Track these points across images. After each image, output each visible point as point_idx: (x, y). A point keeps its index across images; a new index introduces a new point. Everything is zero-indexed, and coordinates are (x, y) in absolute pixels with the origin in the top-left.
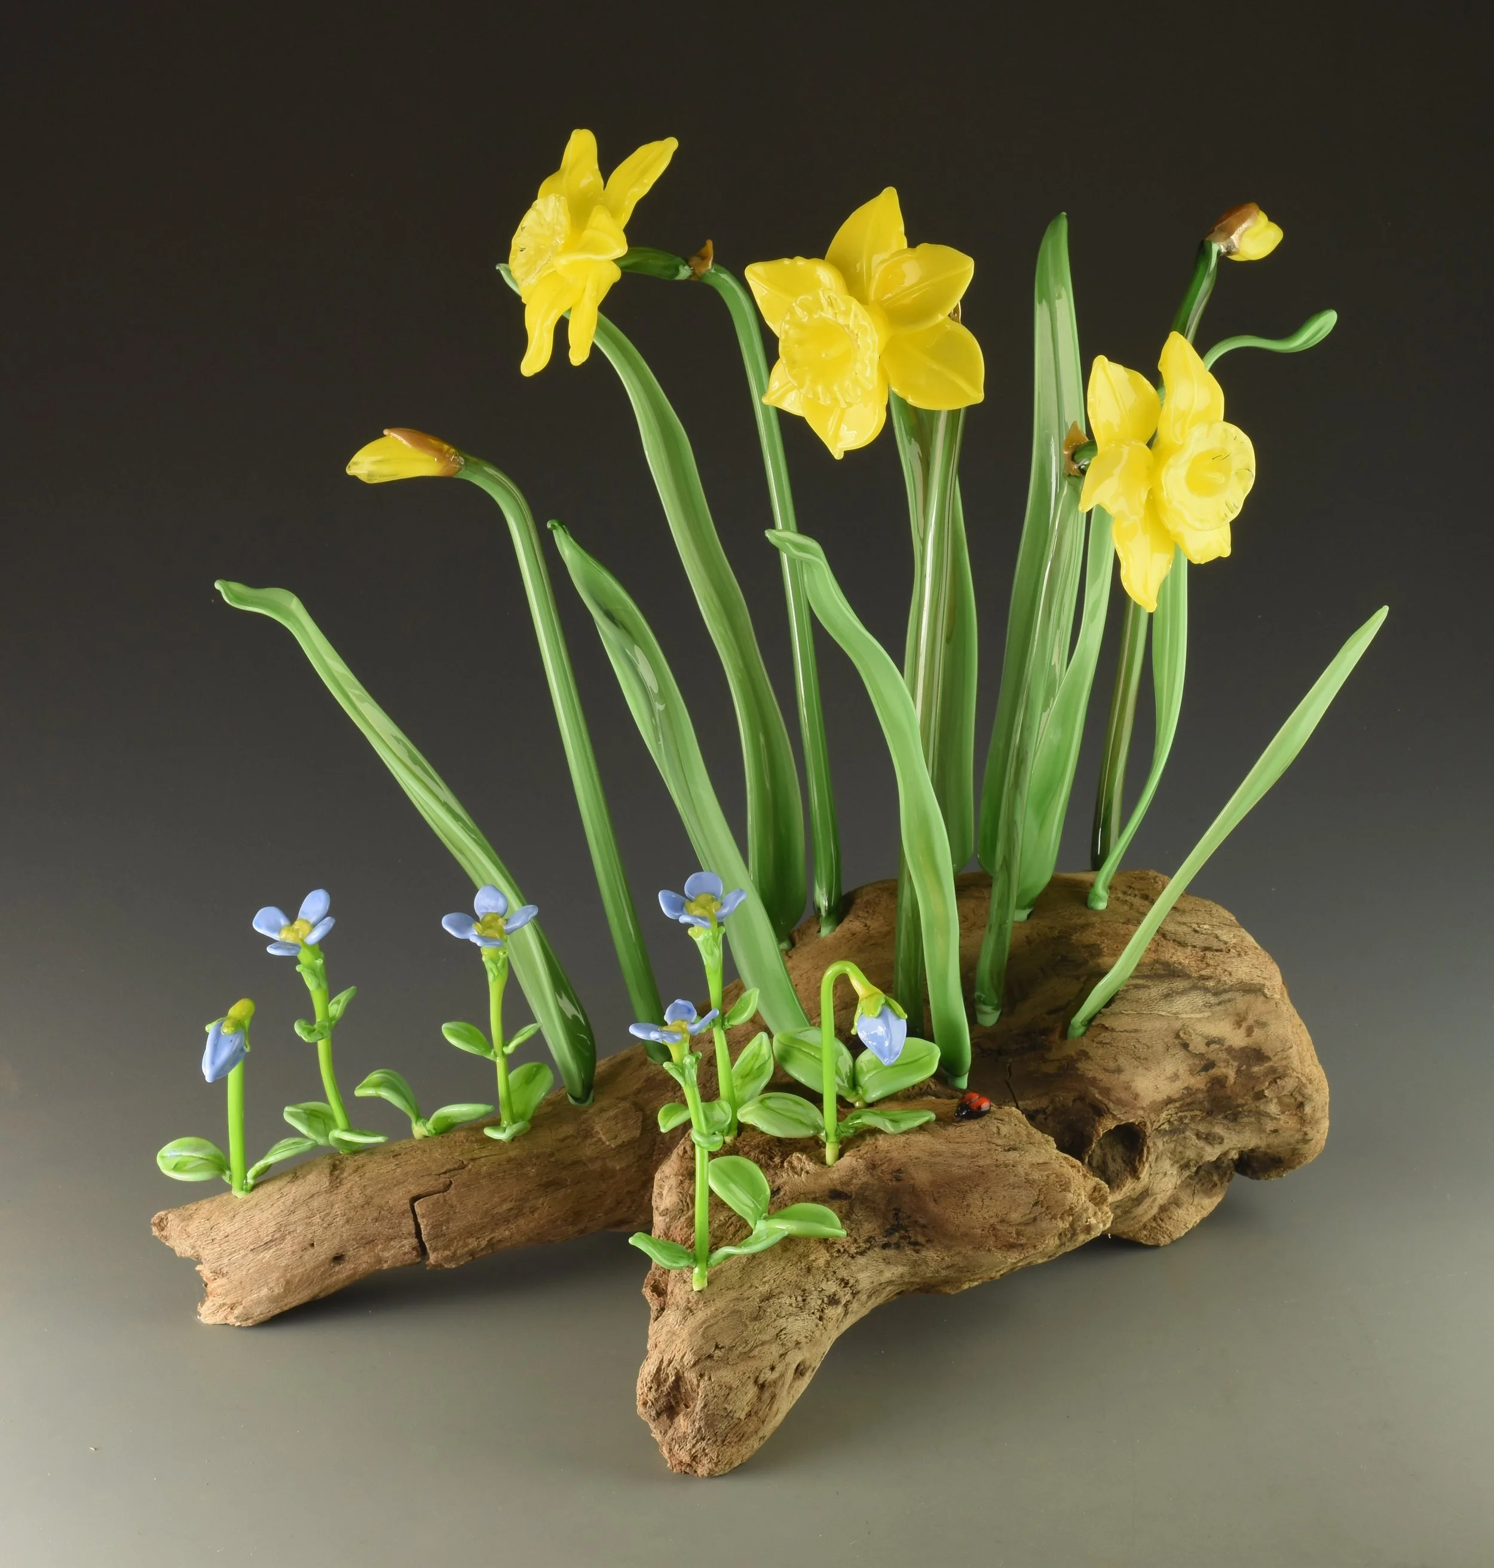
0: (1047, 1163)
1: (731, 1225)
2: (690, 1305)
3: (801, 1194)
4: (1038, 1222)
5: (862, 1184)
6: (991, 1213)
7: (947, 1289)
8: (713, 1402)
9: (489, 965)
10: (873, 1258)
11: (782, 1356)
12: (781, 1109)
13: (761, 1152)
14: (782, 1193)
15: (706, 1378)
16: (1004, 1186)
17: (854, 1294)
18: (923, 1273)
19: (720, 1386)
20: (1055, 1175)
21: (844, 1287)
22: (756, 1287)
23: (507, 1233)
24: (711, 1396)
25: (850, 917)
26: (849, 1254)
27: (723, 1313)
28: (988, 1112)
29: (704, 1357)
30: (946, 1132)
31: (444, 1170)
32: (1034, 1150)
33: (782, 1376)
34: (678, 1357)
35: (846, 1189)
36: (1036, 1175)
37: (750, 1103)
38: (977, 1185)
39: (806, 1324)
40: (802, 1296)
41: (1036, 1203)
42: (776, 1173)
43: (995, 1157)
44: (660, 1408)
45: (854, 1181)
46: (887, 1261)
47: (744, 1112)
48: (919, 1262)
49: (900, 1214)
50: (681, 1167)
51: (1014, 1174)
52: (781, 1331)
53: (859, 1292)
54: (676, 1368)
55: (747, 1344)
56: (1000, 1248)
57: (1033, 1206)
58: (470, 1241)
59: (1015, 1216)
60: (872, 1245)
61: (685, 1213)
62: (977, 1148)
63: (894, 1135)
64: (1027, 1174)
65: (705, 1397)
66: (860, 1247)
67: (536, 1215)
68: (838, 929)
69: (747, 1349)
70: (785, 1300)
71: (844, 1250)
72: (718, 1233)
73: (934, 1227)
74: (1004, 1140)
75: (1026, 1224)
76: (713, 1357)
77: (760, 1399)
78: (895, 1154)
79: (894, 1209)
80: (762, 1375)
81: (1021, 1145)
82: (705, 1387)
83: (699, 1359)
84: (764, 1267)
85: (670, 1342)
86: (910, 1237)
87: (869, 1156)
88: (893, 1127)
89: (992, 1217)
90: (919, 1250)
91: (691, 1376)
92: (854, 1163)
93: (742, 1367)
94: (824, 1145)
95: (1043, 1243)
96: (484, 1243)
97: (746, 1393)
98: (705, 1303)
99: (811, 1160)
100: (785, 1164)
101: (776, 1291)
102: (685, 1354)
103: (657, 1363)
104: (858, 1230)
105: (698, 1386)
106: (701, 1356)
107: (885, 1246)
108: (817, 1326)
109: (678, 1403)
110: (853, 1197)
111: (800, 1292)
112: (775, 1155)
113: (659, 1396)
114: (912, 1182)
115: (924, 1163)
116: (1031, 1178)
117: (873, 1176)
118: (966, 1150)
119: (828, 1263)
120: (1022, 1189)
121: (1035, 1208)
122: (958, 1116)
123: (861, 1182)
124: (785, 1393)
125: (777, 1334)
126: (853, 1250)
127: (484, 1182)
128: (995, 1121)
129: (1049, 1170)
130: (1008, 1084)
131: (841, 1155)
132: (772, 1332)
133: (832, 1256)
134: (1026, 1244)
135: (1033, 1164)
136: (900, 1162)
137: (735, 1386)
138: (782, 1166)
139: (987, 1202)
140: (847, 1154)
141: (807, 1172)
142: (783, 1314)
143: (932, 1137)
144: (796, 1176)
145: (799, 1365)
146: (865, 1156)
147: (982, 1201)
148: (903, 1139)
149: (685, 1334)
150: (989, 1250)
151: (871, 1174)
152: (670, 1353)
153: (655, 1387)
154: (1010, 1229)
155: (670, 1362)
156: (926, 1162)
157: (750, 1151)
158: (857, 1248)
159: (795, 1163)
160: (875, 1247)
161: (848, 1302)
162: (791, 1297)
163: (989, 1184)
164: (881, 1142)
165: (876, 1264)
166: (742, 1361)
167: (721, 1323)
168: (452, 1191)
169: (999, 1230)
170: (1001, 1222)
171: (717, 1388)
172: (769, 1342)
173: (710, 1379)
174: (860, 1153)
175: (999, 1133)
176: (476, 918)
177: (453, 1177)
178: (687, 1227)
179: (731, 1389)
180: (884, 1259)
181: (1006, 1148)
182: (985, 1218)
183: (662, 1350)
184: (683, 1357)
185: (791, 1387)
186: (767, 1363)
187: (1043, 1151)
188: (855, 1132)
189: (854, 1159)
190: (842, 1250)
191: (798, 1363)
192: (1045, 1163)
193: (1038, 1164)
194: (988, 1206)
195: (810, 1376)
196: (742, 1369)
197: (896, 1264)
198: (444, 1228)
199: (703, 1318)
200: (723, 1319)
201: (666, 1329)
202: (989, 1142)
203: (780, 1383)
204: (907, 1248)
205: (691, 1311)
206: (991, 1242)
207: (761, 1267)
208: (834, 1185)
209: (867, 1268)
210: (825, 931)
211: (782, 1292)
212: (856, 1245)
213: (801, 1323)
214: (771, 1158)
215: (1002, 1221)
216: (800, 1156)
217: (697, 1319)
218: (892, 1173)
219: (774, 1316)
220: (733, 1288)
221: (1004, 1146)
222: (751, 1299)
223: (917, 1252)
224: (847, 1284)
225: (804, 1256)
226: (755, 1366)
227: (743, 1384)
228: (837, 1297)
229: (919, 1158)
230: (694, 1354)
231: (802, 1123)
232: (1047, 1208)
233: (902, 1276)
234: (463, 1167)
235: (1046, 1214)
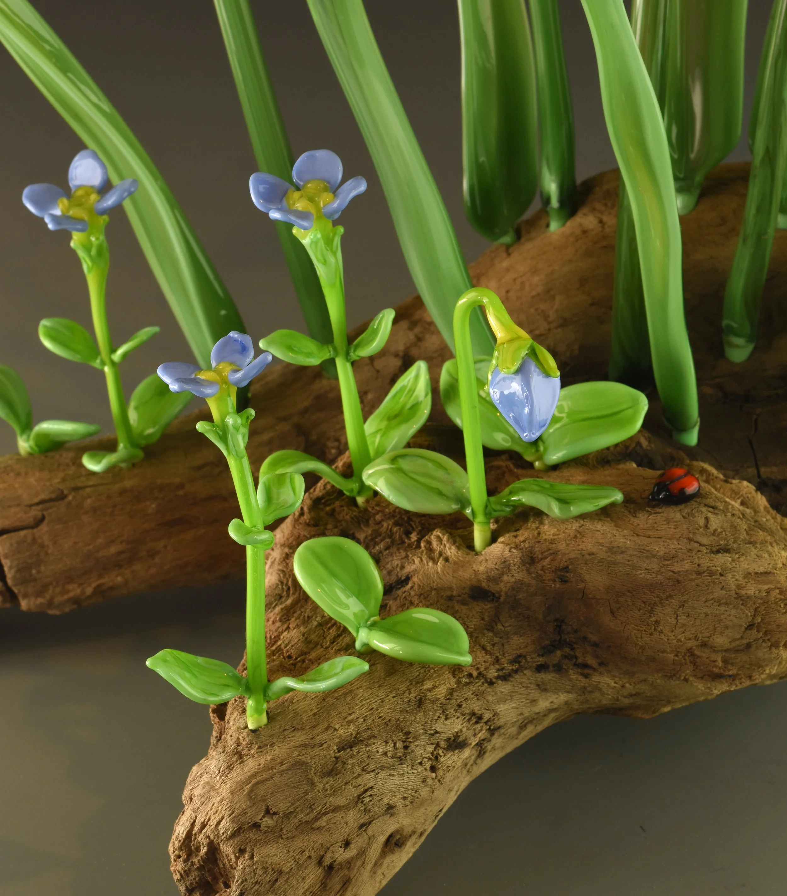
0: (770, 573)
1: (332, 626)
2: (240, 748)
3: (432, 589)
4: (753, 649)
5: (515, 582)
6: (688, 634)
7: (640, 714)
8: (253, 891)
9: (81, 254)
10: (521, 683)
11: (363, 826)
12: (415, 473)
13: (396, 524)
14: (410, 585)
15: (247, 856)
16: (706, 601)
17: (492, 732)
18: (597, 701)
19: (265, 869)
20: (778, 591)
21: (477, 723)
22: (335, 729)
23: (119, 579)
24: (251, 881)
25: (585, 210)
26: (486, 679)
27: (282, 764)
28: (697, 495)
29: (246, 826)
30: (635, 520)
31: (36, 500)
32: (754, 552)
33: (362, 853)
34: (213, 822)
35: (493, 588)
36: (751, 590)
37: (378, 461)
38: (670, 596)
39: (406, 780)
40: (403, 742)
41: (750, 625)
42: (407, 556)
43: (696, 561)
44: (191, 884)
45: (505, 578)
46: (542, 688)
47: (371, 471)
48: (589, 689)
49: (564, 627)
50: (292, 534)
51: (720, 586)
52: (365, 791)
53: (499, 728)
54: (208, 837)
55: (312, 810)
56: (702, 678)
57: (746, 629)
58: (70, 587)
59: (720, 641)
60: (521, 666)
61: (283, 599)
62: (672, 546)
63: (564, 521)
64: (739, 587)
65: (242, 882)
66: (503, 669)
67: (157, 560)
68: (569, 224)
69: (312, 816)
70: (379, 747)
71: (480, 674)
72: (313, 637)
73: (609, 647)
74: (712, 538)
75: (737, 651)
76: (260, 826)
77: (325, 887)
78: (562, 546)
79: (556, 620)
80: (329, 855)
81: (735, 546)
82: (244, 868)
83: (240, 828)
84: (353, 698)
85: (206, 798)
86: (576, 657)
87: (527, 545)
88: (560, 509)
89: (690, 639)
90: (588, 674)
91: (227, 850)
92: (507, 554)
93: (299, 843)
94: (469, 524)
95: (762, 673)
96: (89, 590)
97: (304, 879)
98: (259, 748)
99: (454, 542)
100: (422, 544)
101: (365, 735)
102: (222, 818)
103: (188, 824)
104: (503, 645)
105: (236, 863)
106: (243, 824)
107: (541, 668)
108: (424, 781)
109: (216, 879)
110: (502, 599)
111: (401, 736)
112: (414, 530)
113: (189, 869)
114: (582, 586)
115: (599, 562)
116: (743, 592)
117: (529, 573)
118: (659, 548)
119: (451, 692)
120: (731, 606)
121: (749, 632)
122: (653, 499)
123: (513, 580)
124: (366, 873)
125: (359, 796)
126: (492, 673)
127: (86, 518)
128: (704, 509)
129: (770, 582)
130: (751, 443)
131: (494, 538)
132: (352, 792)
133: (458, 682)
134: (738, 675)
135: (750, 574)
136: (567, 557)
137: (285, 869)
138: (419, 546)
139: (682, 619)
140: (501, 539)
141: (447, 560)
142: (372, 767)
143: (616, 526)
144: (430, 564)
145: (391, 836)
146: (522, 545)
147: (676, 618)
148: (576, 525)
149: (225, 790)
150: (686, 680)
151: (528, 570)
152: (204, 815)
153: (184, 856)
154: (714, 656)
155: (203, 826)
156: (601, 561)
157: (382, 520)
158: (498, 670)
159: (435, 544)
160: (526, 669)
161: (484, 740)
162: (387, 742)
163: (686, 597)
164: (546, 527)
165: (526, 692)
166: (302, 832)
167: (277, 779)
168: (44, 527)
169: (698, 657)
170: (701, 646)
171: (260, 871)
172: (347, 808)
173: (252, 857)
174: (517, 540)
175: (706, 527)
176: (67, 191)
177: (46, 509)
178: (281, 620)
179: (281, 872)
180: (538, 685)
181: (714, 549)
182: (679, 640)
183: (196, 807)
184: (219, 823)
185: (377, 864)
186: (339, 837)
187: (766, 556)
188: (513, 511)
189: (507, 548)
190: (475, 674)
191: (388, 834)
192: (766, 573)
193: (756, 573)
194: (684, 625)
195: (415, 843)
196: (300, 845)
197: (557, 691)
198: (34, 571)
199: (253, 770)
200: (282, 773)
201: (206, 778)
202: (690, 540)
203: (359, 863)
204: (571, 671)
205: (241, 757)
206: (688, 671)
207: (349, 698)
208: (479, 581)
209: (511, 696)
210: (554, 226)
211: (374, 736)
212: (497, 667)
213: (397, 780)
214: (408, 533)
215: (704, 645)
216: (441, 535)
217: (246, 769)
218: (555, 571)
219: (358, 770)
220: (302, 729)
221: (711, 546)
222: (324, 746)
223: (586, 676)
224: (480, 718)
225: (417, 683)
226: (320, 841)
227: (299, 866)
228: (461, 739)
229: (593, 554)
230: (233, 821)
231: (441, 494)
232: (766, 633)
233: (567, 703)
234: (62, 497)
235: (764, 641)
